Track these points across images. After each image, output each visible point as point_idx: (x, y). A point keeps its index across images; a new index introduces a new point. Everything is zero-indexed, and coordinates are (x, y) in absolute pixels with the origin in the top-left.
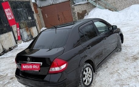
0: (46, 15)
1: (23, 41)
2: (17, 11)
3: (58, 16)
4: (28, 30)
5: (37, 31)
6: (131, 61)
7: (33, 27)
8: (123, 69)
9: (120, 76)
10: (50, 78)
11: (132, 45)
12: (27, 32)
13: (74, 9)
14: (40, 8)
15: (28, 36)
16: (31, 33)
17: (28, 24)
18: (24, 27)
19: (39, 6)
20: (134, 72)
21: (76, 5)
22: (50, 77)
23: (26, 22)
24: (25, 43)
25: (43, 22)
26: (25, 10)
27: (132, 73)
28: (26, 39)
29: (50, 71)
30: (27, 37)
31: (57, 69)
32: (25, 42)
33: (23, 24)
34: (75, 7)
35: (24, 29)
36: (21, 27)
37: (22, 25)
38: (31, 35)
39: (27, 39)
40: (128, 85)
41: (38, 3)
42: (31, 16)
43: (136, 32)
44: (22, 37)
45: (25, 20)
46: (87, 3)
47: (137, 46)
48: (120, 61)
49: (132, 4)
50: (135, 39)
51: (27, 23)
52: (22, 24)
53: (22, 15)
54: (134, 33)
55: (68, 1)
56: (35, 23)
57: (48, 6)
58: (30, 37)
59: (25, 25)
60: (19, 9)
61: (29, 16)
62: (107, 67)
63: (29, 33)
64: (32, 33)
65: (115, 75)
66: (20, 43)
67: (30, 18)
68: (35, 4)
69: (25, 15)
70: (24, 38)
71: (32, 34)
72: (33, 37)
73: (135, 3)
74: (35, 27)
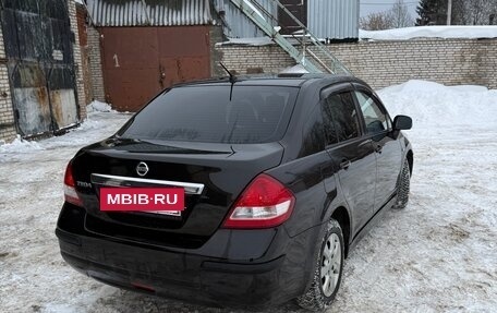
0: (116, 56)
1: (22, 135)
2: (17, 19)
3: (161, 69)
4: (43, 98)
5: (75, 106)
6: (448, 241)
7: (62, 91)
8: (427, 260)
9: (425, 281)
10: (229, 244)
11: (433, 196)
12: (39, 101)
13: (220, 56)
14: (96, 27)
15: (42, 118)
16: (54, 110)
17: (48, 76)
18: (32, 82)
19: (95, 22)
20: (467, 271)
21: (231, 45)
22: (229, 240)
23: (42, 67)
24: (26, 142)
25: (98, 79)
26: (45, 20)
27: (460, 274)
28: (31, 128)
29: (231, 218)
30: (38, 121)
31: (258, 213)
32: (27, 139)
33: (31, 71)
34: (227, 52)
35: (31, 89)
36: (23, 80)
37: (26, 74)
38: (52, 118)
39: (35, 130)
40: (461, 308)
41: (93, 8)
42: (61, 48)
43: (433, 160)
44: (20, 121)
45: (39, 59)
46: (270, 46)
47: (451, 200)
48: (410, 237)
49: (410, 78)
50: (436, 179)
51: (46, 69)
52: (27, 71)
53: (31, 37)
54: (430, 164)
55: (204, 25)
56: (74, 78)
57: (128, 26)
58: (47, 123)
59: (36, 77)
60: (24, 13)
61: (56, 48)
62: (372, 251)
63: (47, 109)
64: (57, 109)
65: (408, 277)
66: (10, 141)
67: (58, 55)
68: (82, 12)
69: (43, 39)
70: (26, 125)
71: (55, 116)
72: (57, 125)
73: (419, 76)
74: (72, 92)
